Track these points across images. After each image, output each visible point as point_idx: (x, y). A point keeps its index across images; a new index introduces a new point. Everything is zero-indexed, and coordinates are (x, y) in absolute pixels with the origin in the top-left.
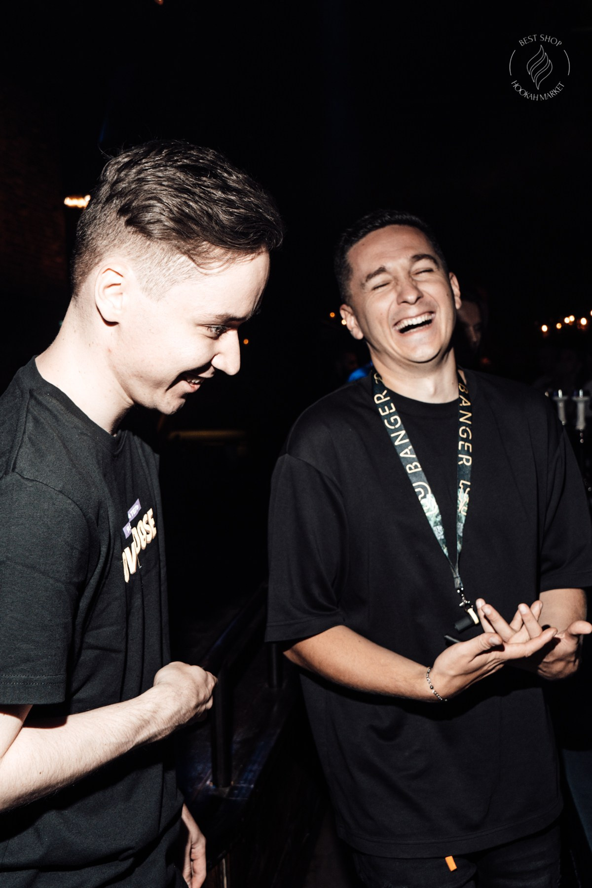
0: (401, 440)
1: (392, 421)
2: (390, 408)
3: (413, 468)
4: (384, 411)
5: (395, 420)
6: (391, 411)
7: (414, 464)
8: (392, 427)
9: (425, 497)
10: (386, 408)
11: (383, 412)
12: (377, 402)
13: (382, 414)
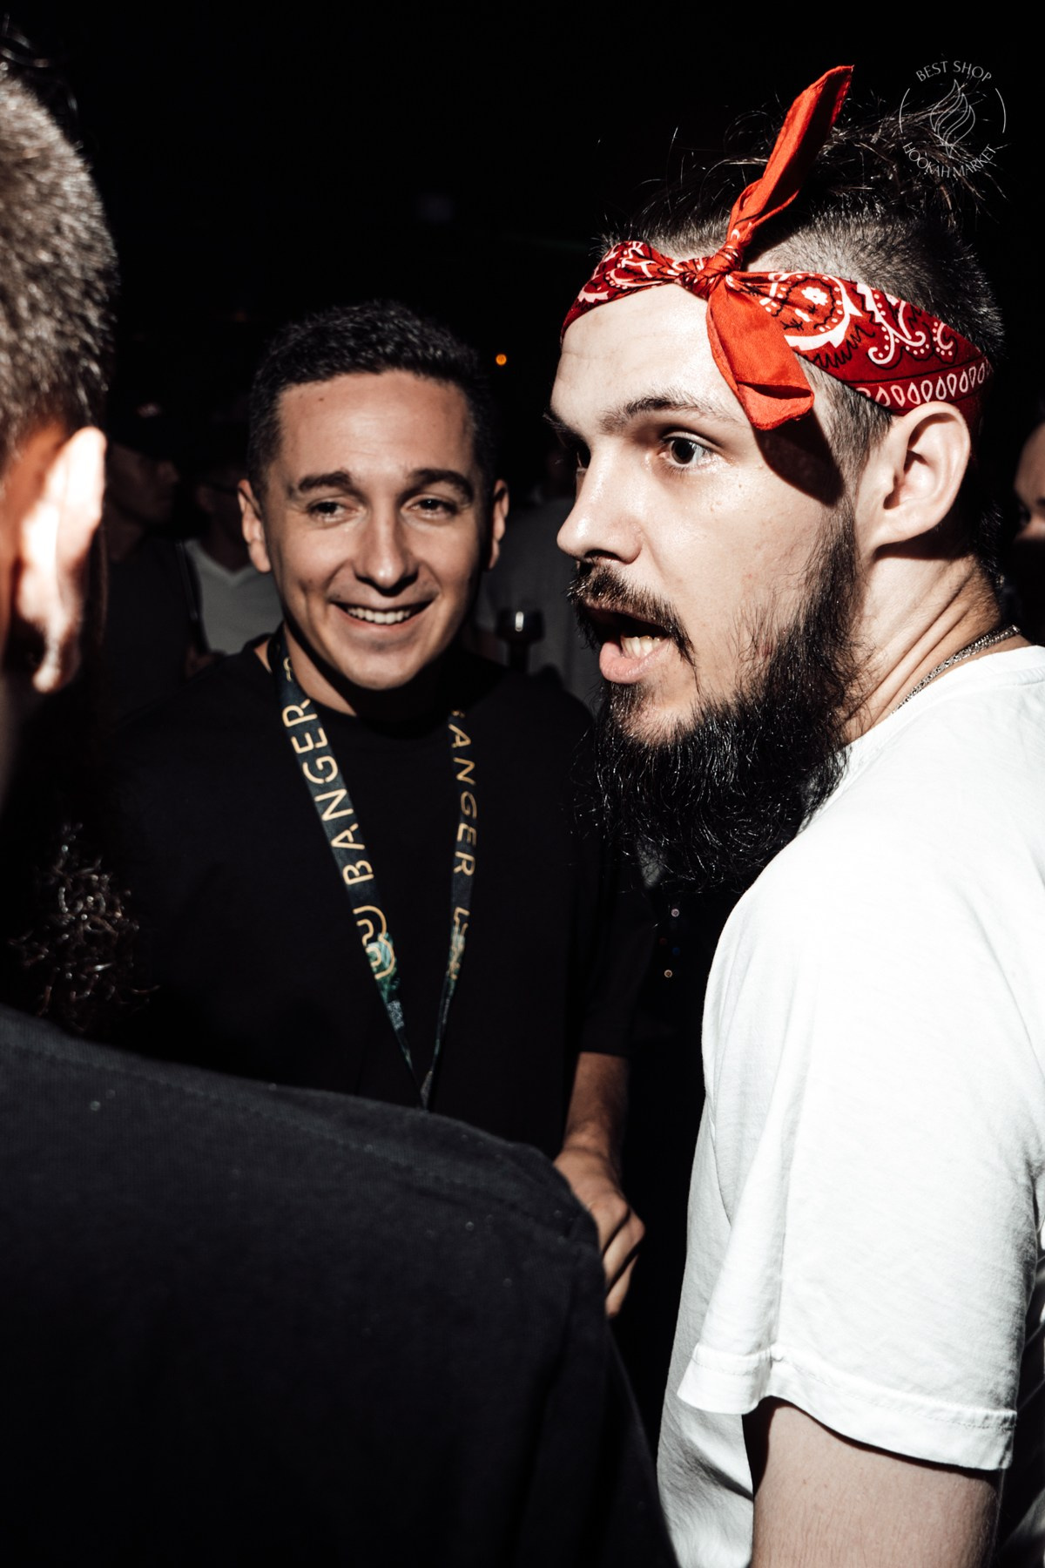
0: (337, 809)
1: (320, 767)
2: (316, 739)
3: (357, 873)
4: (303, 743)
5: (327, 765)
6: (319, 745)
7: (360, 864)
8: (320, 781)
9: (374, 939)
10: (308, 737)
11: (301, 746)
12: (288, 724)
13: (299, 750)
